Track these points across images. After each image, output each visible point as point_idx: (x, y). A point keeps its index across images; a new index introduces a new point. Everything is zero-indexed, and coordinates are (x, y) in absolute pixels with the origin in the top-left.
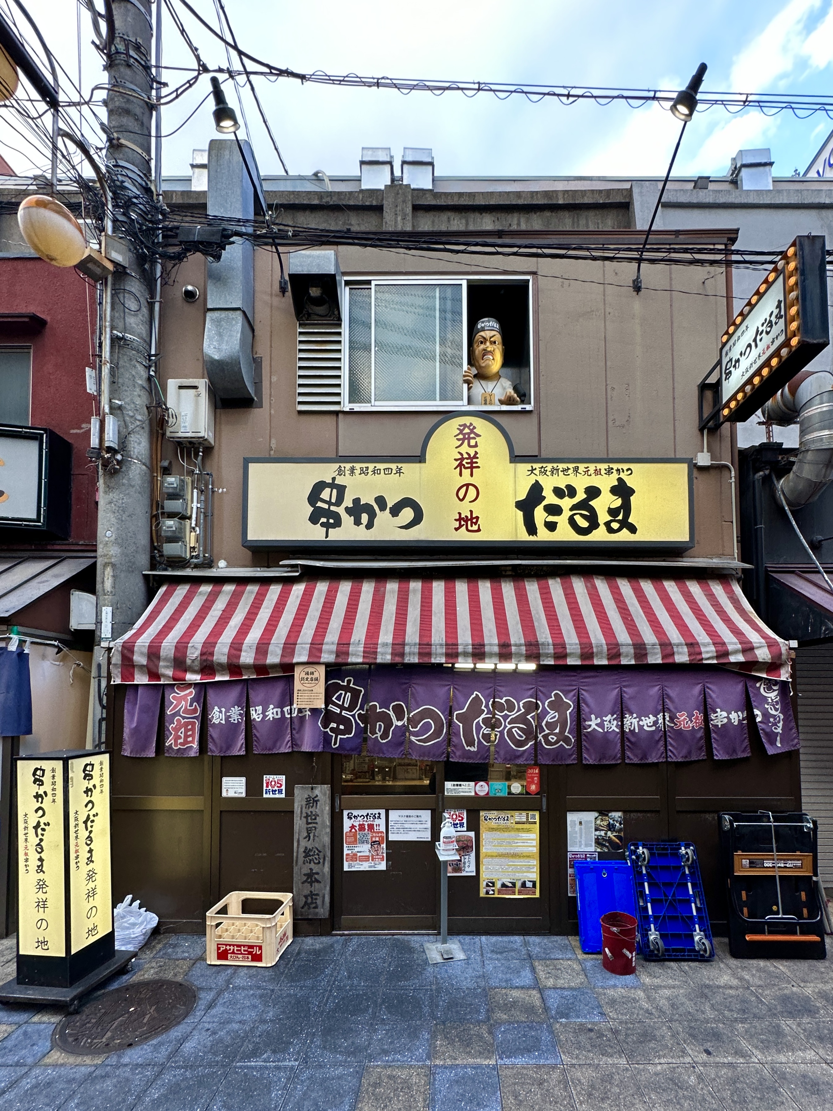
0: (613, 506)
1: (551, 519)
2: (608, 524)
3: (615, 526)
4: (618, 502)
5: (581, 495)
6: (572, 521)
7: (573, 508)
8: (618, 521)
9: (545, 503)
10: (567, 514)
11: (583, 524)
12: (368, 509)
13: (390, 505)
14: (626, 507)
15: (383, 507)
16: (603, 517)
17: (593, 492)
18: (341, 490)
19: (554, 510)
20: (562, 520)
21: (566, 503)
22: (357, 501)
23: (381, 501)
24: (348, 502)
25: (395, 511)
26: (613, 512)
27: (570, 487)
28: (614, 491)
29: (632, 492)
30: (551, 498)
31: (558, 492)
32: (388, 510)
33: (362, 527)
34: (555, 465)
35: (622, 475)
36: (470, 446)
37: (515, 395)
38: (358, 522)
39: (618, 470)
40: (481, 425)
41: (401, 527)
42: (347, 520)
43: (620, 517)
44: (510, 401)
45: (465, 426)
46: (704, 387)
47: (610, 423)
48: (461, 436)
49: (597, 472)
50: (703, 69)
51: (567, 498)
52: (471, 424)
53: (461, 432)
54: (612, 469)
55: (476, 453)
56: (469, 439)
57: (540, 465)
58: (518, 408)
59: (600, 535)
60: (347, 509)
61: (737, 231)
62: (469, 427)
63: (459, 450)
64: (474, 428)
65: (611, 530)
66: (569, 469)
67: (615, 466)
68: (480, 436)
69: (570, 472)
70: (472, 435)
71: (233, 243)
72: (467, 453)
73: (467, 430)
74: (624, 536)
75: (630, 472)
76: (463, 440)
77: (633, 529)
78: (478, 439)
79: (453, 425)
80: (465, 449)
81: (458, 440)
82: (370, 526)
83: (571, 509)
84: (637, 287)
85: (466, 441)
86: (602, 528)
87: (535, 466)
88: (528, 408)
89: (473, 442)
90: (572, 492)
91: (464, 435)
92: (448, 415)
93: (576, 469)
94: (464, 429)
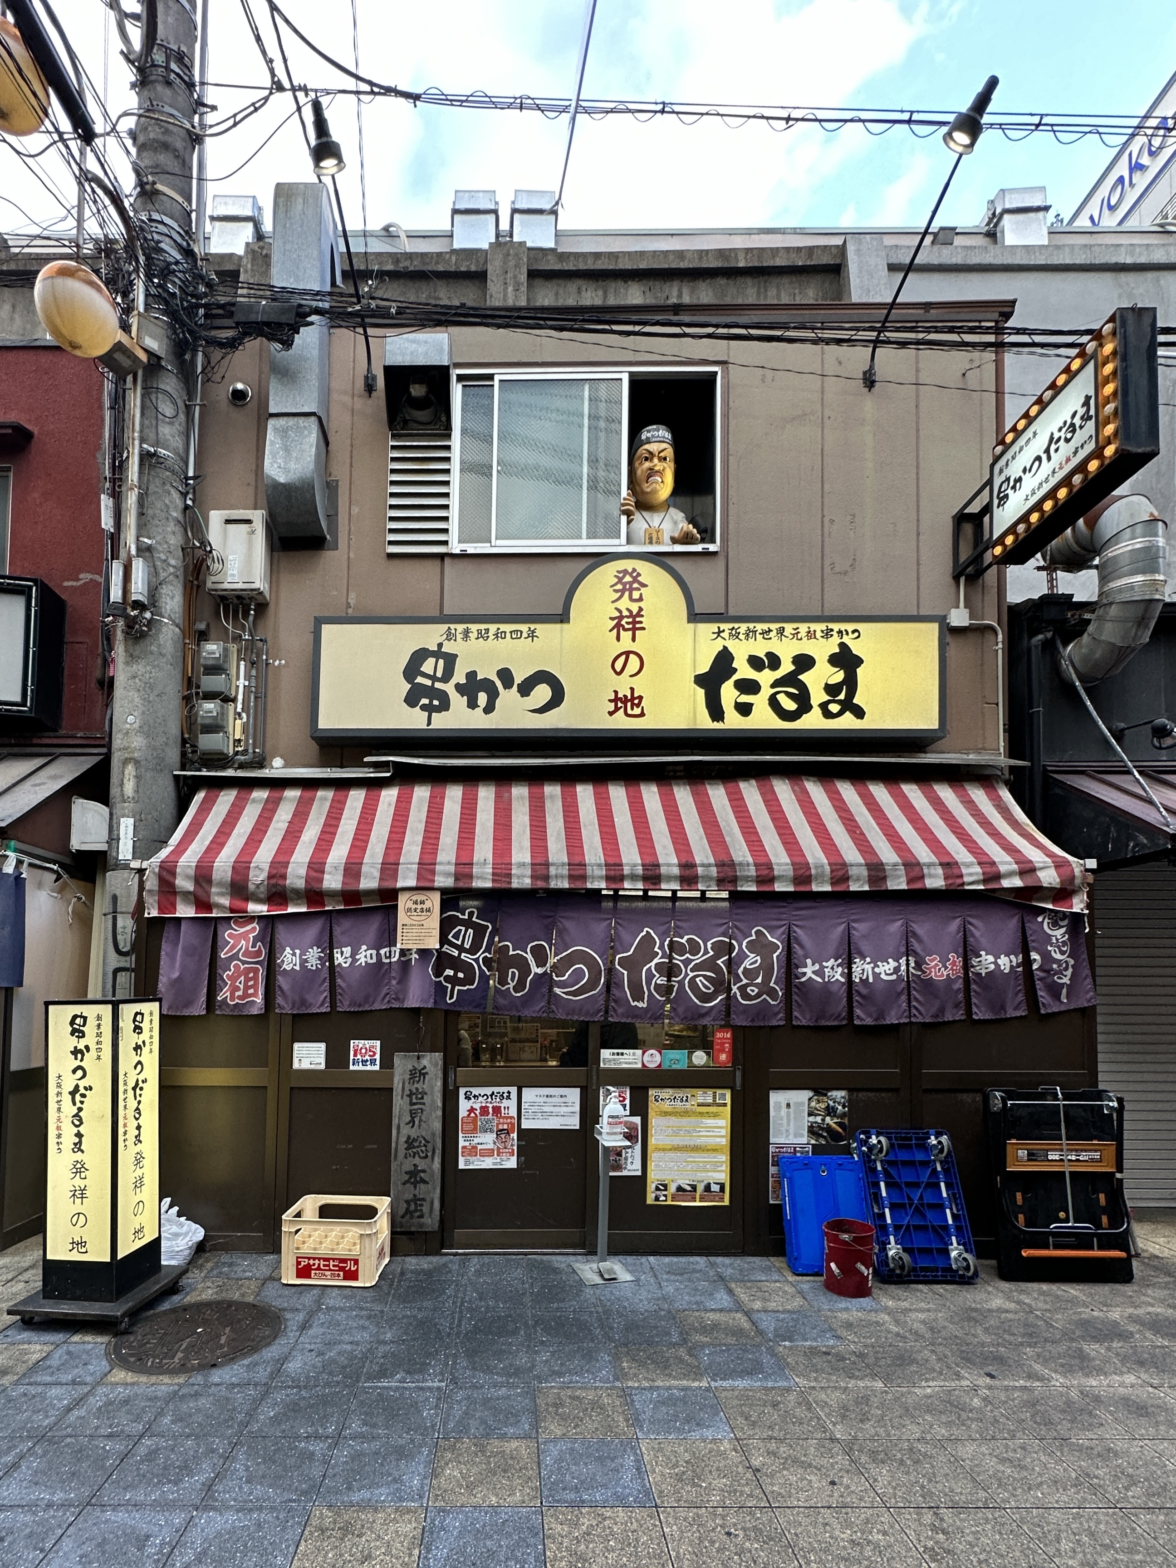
0: (832, 681)
1: (745, 699)
2: (824, 706)
3: (834, 708)
4: (839, 676)
5: (787, 667)
6: (773, 702)
7: (776, 684)
8: (839, 702)
9: (736, 677)
10: (766, 692)
11: (790, 705)
12: (488, 687)
13: (518, 680)
14: (851, 683)
15: (508, 684)
16: (818, 696)
17: (804, 662)
18: (450, 660)
19: (749, 687)
20: (760, 701)
21: (766, 677)
22: (471, 675)
23: (506, 676)
24: (459, 677)
25: (526, 689)
26: (831, 690)
27: (770, 655)
28: (834, 660)
29: (859, 661)
30: (744, 671)
31: (755, 663)
32: (515, 687)
33: (479, 711)
34: (751, 626)
35: (846, 639)
36: (631, 599)
37: (695, 531)
38: (472, 704)
39: (840, 632)
40: (648, 571)
41: (534, 711)
42: (458, 701)
43: (842, 697)
44: (687, 539)
45: (625, 572)
46: (961, 518)
47: (827, 570)
48: (619, 587)
49: (811, 635)
50: (993, 83)
51: (767, 670)
52: (634, 570)
53: (620, 580)
54: (832, 630)
55: (641, 609)
56: (631, 590)
57: (731, 626)
58: (698, 548)
59: (814, 721)
60: (458, 687)
61: (1013, 302)
62: (631, 574)
63: (617, 605)
64: (639, 575)
65: (828, 714)
66: (770, 631)
67: (836, 627)
68: (646, 586)
69: (772, 634)
70: (635, 585)
71: (312, 323)
72: (628, 609)
73: (628, 579)
74: (848, 721)
75: (856, 634)
76: (623, 592)
77: (859, 713)
78: (643, 590)
79: (608, 572)
80: (625, 604)
81: (616, 591)
82: (489, 708)
83: (773, 686)
84: (869, 381)
85: (627, 593)
86: (816, 711)
87: (723, 626)
88: (712, 548)
89: (636, 595)
90: (774, 661)
91: (624, 584)
92: (600, 558)
93: (781, 631)
94: (624, 577)
